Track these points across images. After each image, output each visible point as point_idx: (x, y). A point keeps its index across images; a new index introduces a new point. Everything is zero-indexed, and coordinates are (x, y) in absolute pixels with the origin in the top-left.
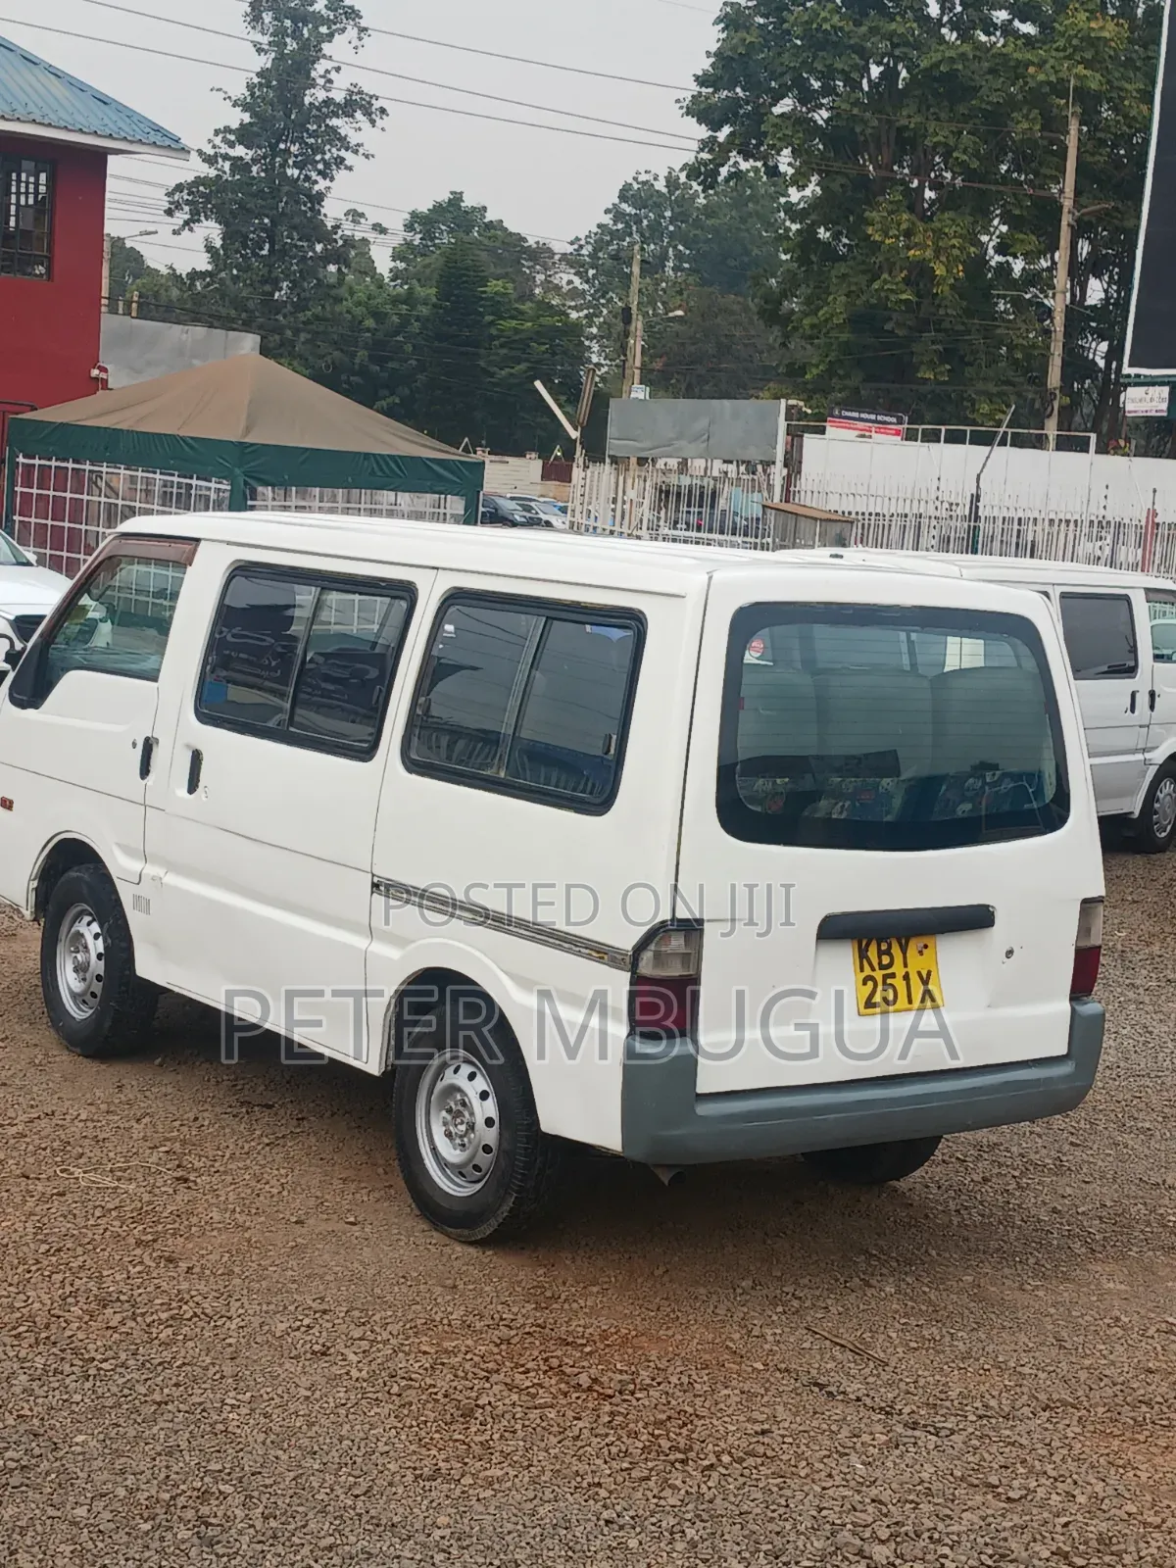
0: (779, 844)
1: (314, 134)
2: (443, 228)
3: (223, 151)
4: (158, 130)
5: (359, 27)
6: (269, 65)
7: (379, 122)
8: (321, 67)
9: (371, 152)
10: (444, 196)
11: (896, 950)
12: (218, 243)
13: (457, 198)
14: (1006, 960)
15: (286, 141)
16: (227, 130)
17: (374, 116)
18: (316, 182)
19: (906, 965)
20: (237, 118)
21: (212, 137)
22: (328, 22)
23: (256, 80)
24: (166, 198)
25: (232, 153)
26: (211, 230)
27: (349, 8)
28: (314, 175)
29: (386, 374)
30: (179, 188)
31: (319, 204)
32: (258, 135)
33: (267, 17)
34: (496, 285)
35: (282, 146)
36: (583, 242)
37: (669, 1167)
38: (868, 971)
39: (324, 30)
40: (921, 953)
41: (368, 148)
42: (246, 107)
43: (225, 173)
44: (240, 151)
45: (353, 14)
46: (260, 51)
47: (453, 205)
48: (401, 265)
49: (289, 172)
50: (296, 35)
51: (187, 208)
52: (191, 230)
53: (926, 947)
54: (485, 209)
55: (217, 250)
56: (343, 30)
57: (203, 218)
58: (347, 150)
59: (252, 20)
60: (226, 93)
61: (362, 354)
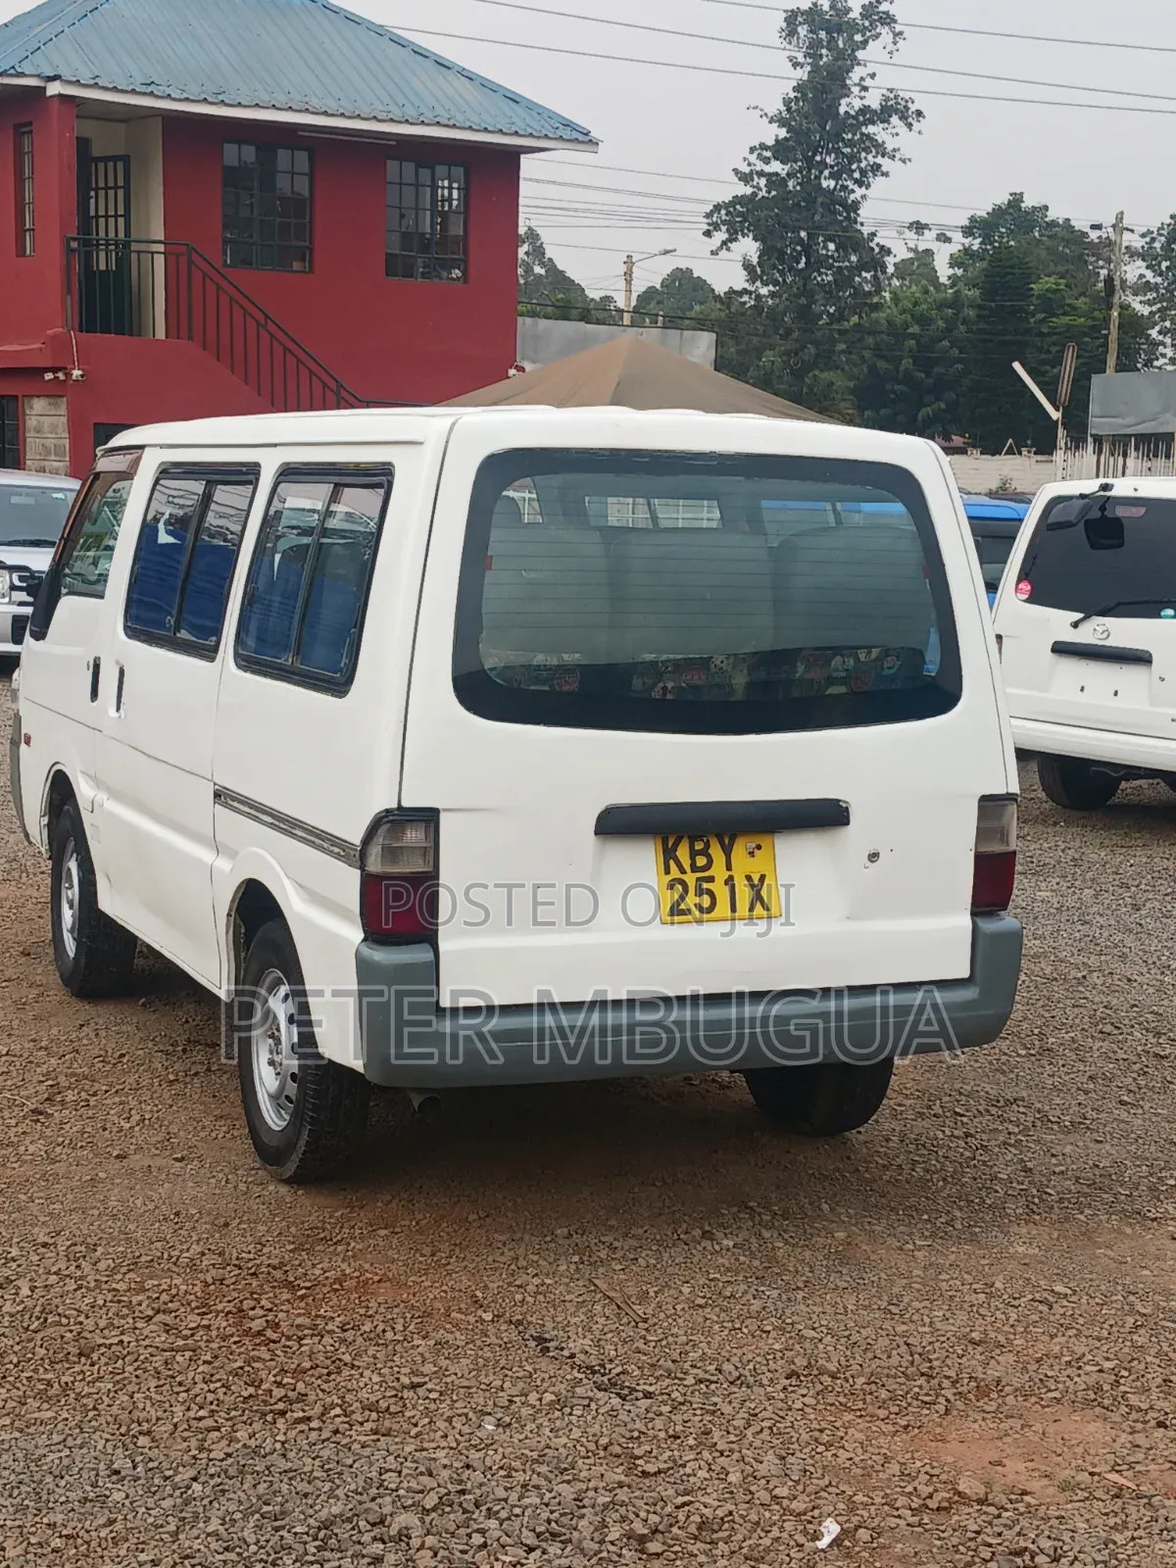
0: (538, 724)
1: (850, 144)
2: (1003, 230)
3: (758, 168)
4: (567, 124)
5: (893, 32)
6: (805, 78)
7: (916, 126)
8: (857, 74)
9: (907, 156)
10: (1003, 199)
11: (716, 851)
12: (755, 261)
13: (1016, 199)
14: (869, 864)
15: (821, 153)
16: (763, 147)
17: (910, 120)
18: (853, 191)
19: (729, 868)
20: (773, 133)
21: (747, 155)
22: (863, 30)
23: (792, 95)
24: (705, 220)
25: (767, 169)
26: (748, 247)
27: (884, 13)
28: (850, 184)
29: (931, 381)
30: (717, 208)
31: (855, 212)
32: (794, 148)
33: (803, 31)
34: (1047, 283)
35: (818, 158)
36: (1154, 235)
37: (419, 1090)
38: (675, 873)
39: (858, 38)
40: (752, 854)
41: (905, 153)
42: (782, 122)
43: (760, 189)
44: (776, 167)
45: (888, 20)
46: (796, 65)
47: (1012, 207)
48: (960, 272)
49: (824, 184)
50: (831, 45)
51: (724, 228)
52: (728, 249)
53: (759, 847)
54: (1046, 208)
55: (754, 267)
56: (878, 36)
57: (740, 237)
58: (883, 156)
59: (787, 35)
60: (762, 110)
61: (906, 363)
